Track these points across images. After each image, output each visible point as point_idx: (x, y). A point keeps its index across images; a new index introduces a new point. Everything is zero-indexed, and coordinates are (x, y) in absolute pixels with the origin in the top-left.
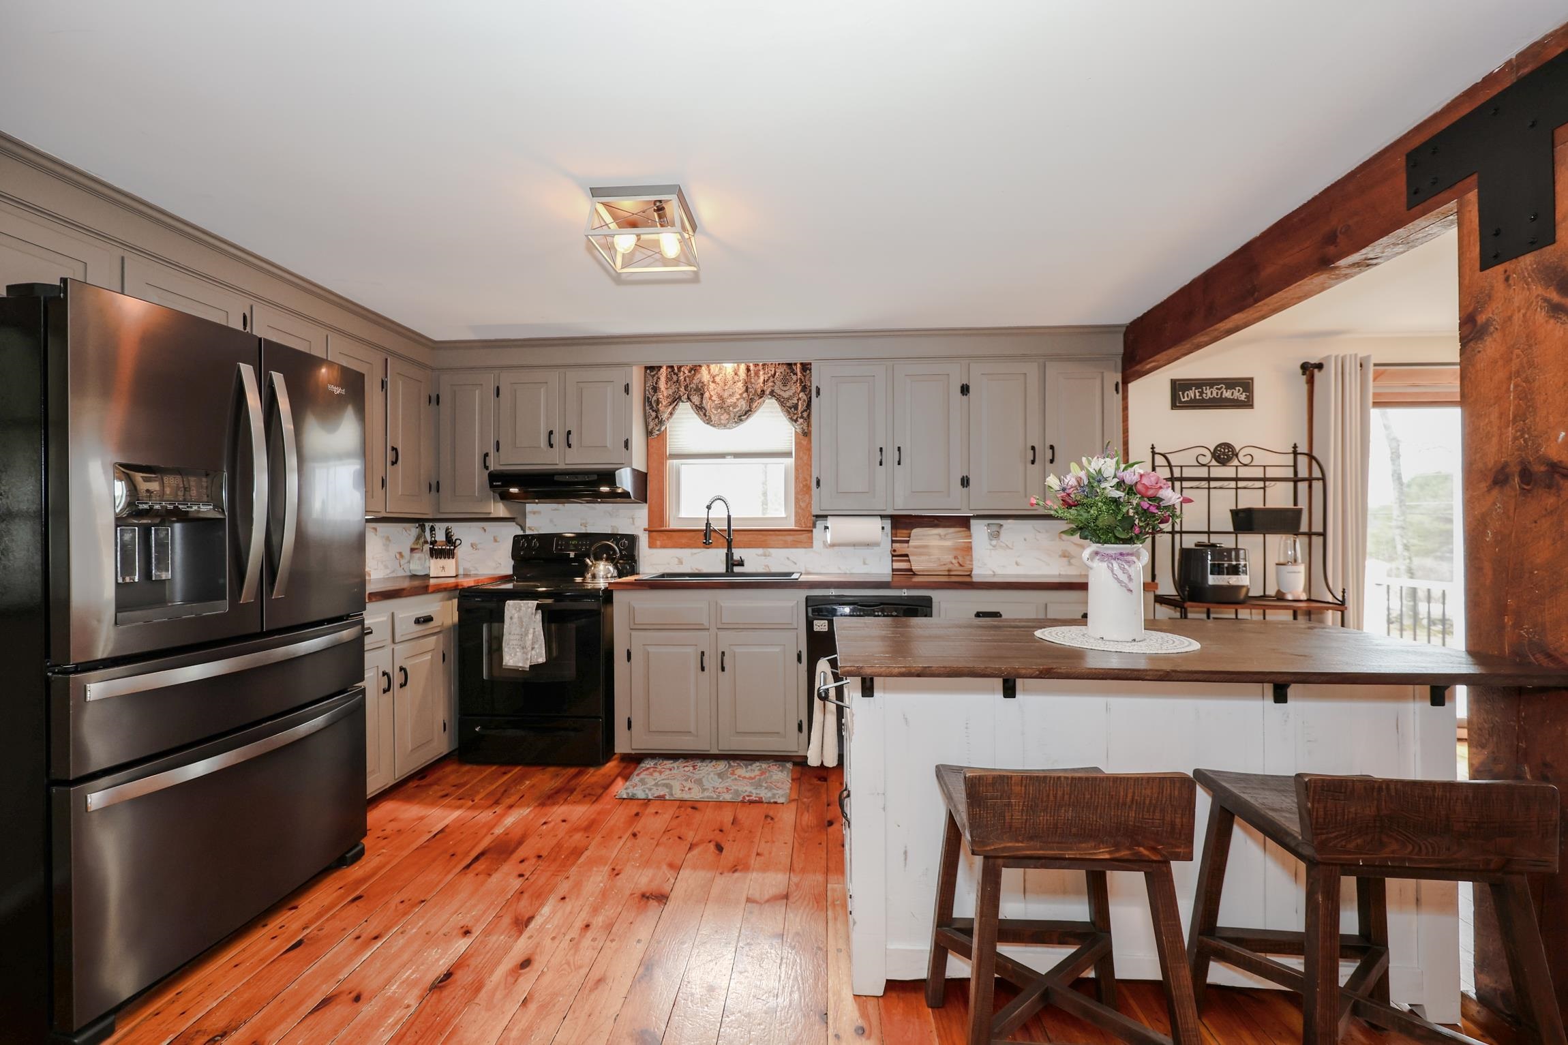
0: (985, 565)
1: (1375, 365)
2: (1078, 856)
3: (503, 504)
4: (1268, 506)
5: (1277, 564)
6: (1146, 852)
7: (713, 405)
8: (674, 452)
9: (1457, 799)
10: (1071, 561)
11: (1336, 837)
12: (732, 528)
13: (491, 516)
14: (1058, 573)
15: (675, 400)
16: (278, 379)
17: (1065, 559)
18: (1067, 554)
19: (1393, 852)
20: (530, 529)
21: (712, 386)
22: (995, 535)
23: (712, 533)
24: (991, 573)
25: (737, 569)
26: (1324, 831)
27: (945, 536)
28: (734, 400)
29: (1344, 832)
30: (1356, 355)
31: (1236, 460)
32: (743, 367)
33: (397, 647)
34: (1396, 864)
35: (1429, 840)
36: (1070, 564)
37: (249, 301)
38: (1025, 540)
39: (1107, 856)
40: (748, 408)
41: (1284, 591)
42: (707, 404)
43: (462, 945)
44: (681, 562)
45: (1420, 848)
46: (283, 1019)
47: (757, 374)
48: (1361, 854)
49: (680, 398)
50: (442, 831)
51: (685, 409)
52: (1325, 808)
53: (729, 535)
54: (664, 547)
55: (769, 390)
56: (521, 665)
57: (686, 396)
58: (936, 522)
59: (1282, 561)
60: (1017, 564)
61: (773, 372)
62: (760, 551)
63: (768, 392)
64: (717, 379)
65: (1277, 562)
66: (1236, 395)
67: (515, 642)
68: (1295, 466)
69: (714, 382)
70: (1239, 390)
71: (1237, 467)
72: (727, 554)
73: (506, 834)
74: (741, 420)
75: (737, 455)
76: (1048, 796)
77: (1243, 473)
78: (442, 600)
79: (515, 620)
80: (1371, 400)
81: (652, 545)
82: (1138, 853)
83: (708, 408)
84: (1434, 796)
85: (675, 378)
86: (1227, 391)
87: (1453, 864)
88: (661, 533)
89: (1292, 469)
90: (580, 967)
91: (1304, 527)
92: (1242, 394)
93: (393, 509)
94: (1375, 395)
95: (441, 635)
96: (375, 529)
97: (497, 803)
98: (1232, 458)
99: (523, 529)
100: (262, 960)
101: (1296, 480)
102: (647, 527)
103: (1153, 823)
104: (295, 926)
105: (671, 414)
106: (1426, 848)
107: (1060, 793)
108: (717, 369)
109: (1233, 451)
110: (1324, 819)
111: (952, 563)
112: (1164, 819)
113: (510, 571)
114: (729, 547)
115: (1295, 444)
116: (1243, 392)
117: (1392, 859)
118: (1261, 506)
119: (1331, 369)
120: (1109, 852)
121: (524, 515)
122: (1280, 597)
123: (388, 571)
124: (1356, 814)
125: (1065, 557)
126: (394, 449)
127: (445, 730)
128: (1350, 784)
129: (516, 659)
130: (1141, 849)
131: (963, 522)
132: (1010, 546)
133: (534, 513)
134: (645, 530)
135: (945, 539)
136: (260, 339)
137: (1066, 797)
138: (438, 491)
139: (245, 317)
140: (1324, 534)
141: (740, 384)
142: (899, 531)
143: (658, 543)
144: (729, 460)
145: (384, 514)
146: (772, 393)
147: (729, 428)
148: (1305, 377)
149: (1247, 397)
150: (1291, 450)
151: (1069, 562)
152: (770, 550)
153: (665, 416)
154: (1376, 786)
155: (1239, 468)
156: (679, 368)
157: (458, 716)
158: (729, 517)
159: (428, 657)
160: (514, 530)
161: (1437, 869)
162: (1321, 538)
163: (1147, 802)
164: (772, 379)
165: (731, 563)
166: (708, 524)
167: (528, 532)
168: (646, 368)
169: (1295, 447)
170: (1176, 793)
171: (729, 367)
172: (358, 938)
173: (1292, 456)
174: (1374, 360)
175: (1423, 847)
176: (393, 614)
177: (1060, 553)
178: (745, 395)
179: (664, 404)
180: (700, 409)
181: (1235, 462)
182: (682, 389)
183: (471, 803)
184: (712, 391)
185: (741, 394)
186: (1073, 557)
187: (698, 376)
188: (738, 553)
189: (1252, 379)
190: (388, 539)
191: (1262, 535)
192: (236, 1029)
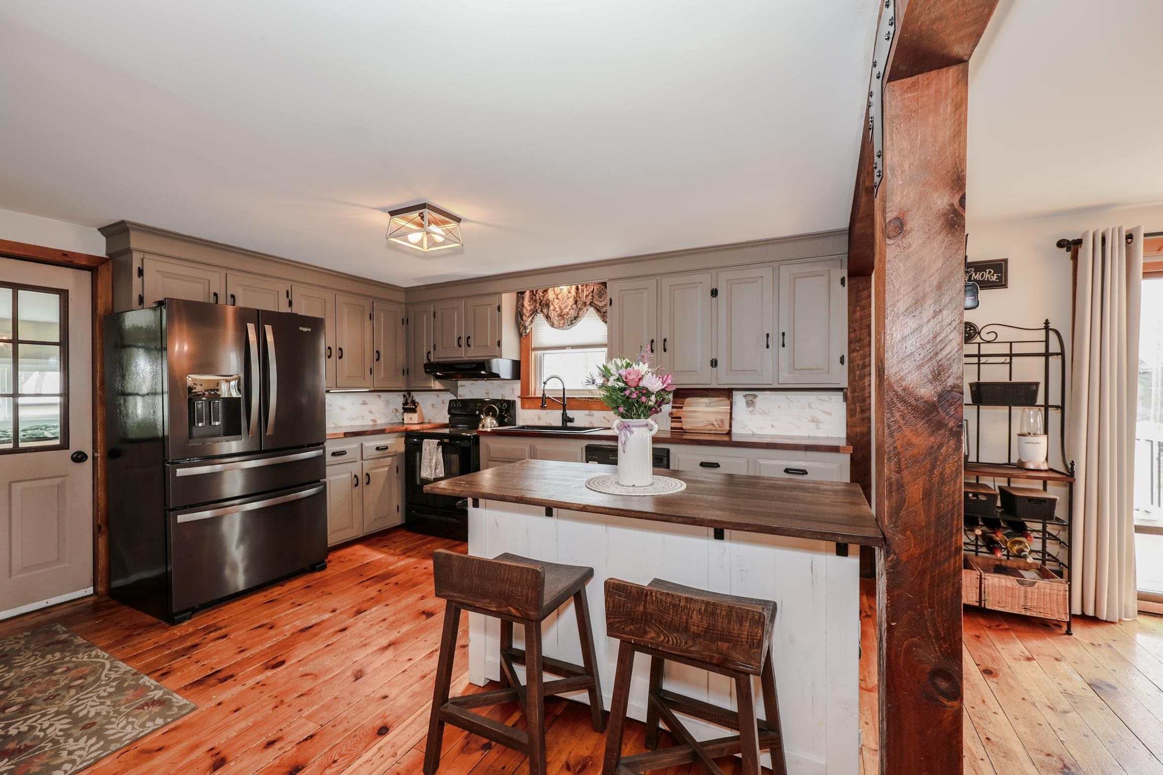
0: (746, 426)
1: (1146, 235)
2: (481, 607)
3: (440, 382)
4: (1013, 380)
5: (1019, 435)
6: (513, 610)
7: (556, 314)
8: (536, 346)
9: (694, 609)
10: (819, 425)
11: (619, 622)
12: (566, 396)
13: (433, 389)
14: (807, 435)
15: (534, 312)
16: (268, 329)
17: (814, 424)
19: (652, 638)
20: (460, 396)
21: (556, 301)
22: (750, 404)
23: (547, 400)
24: (752, 433)
25: (569, 424)
26: (612, 617)
27: (709, 403)
28: (567, 310)
29: (623, 619)
30: (1120, 230)
31: (979, 336)
32: (574, 287)
33: (364, 462)
34: (653, 647)
35: (674, 634)
36: (818, 428)
37: (289, 284)
38: (779, 407)
39: (495, 609)
40: (576, 315)
41: (1024, 461)
42: (553, 314)
43: (327, 616)
44: (540, 419)
45: (668, 639)
46: (243, 628)
47: (583, 291)
48: (633, 636)
49: (536, 311)
50: (368, 563)
51: (540, 317)
52: (613, 601)
53: (564, 402)
54: (529, 408)
55: (589, 302)
56: (429, 477)
57: (540, 309)
58: (706, 392)
59: (1025, 431)
60: (772, 426)
61: (592, 289)
62: (587, 412)
63: (588, 304)
64: (559, 296)
65: (1019, 433)
66: (986, 276)
67: (427, 464)
68: (1047, 341)
69: (557, 298)
70: (990, 272)
71: (979, 344)
72: (563, 414)
73: (393, 570)
74: (572, 324)
75: (573, 347)
76: (468, 569)
77: (986, 349)
78: (397, 437)
79: (427, 451)
80: (1140, 270)
81: (523, 407)
82: (509, 611)
83: (552, 316)
84: (679, 604)
85: (534, 297)
86: (976, 275)
87: (689, 655)
88: (526, 398)
89: (1044, 344)
90: (361, 637)
91: (1040, 400)
92: (993, 275)
93: (378, 385)
94: (1145, 265)
95: (395, 458)
96: (380, 396)
97: (404, 554)
98: (974, 335)
99: (456, 395)
100: (255, 604)
101: (1047, 355)
102: (520, 395)
103: (517, 594)
104: (276, 593)
105: (532, 322)
106: (672, 639)
107: (474, 568)
108: (559, 290)
109: (975, 330)
110: (613, 608)
111: (713, 425)
112: (522, 592)
113: (447, 421)
114: (564, 410)
115: (1047, 320)
116: (994, 273)
117: (652, 643)
118: (1007, 380)
119: (1088, 244)
120: (496, 607)
121: (457, 387)
122: (1021, 466)
123: (388, 419)
124: (631, 608)
125: (813, 422)
126: (378, 352)
127: (398, 511)
128: (629, 588)
129: (427, 474)
130: (511, 609)
131: (727, 393)
132: (765, 412)
133: (462, 386)
134: (519, 397)
135: (709, 406)
136: (258, 310)
137: (477, 571)
138: (408, 374)
139: (288, 292)
140: (1062, 408)
141: (571, 299)
142: (678, 400)
143: (526, 405)
144: (568, 350)
145: (373, 389)
146: (591, 304)
147: (565, 329)
148: (1070, 253)
149: (999, 278)
150: (1043, 326)
151: (817, 426)
152: (593, 412)
153: (527, 324)
154: (644, 592)
155: (981, 345)
156: (536, 291)
157: (405, 504)
158: (564, 389)
159: (387, 469)
160: (450, 397)
161: (678, 655)
162: (1060, 411)
163: (515, 580)
164: (591, 294)
165: (566, 419)
166: (544, 394)
167: (459, 398)
168: (518, 293)
169: (1047, 323)
170: (529, 577)
171: (565, 289)
172: (293, 603)
173: (1044, 331)
174: (1143, 231)
175: (670, 639)
176: (362, 444)
178: (574, 306)
179: (527, 315)
180: (548, 317)
181: (978, 340)
182: (538, 305)
183: (393, 551)
184: (556, 305)
185: (572, 306)
186: (820, 422)
187: (546, 296)
188: (570, 413)
189: (1006, 261)
190: (388, 401)
191: (1008, 407)
192: (225, 628)
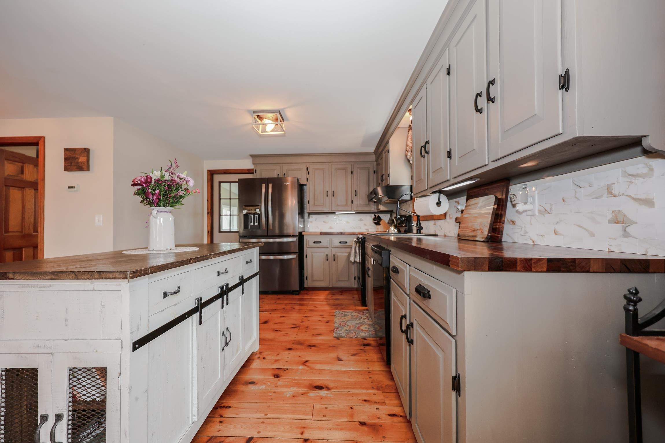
10: (628, 229)
16: (270, 185)
17: (620, 227)
18: (620, 218)
33: (332, 249)
36: (626, 235)
37: (308, 165)
72: (417, 224)
93: (357, 209)
114: (418, 221)
125: (617, 223)
126: (356, 191)
127: (355, 279)
132: (548, 210)
145: (355, 211)
151: (625, 231)
159: (346, 254)
165: (418, 228)
176: (331, 239)
177: (610, 216)
